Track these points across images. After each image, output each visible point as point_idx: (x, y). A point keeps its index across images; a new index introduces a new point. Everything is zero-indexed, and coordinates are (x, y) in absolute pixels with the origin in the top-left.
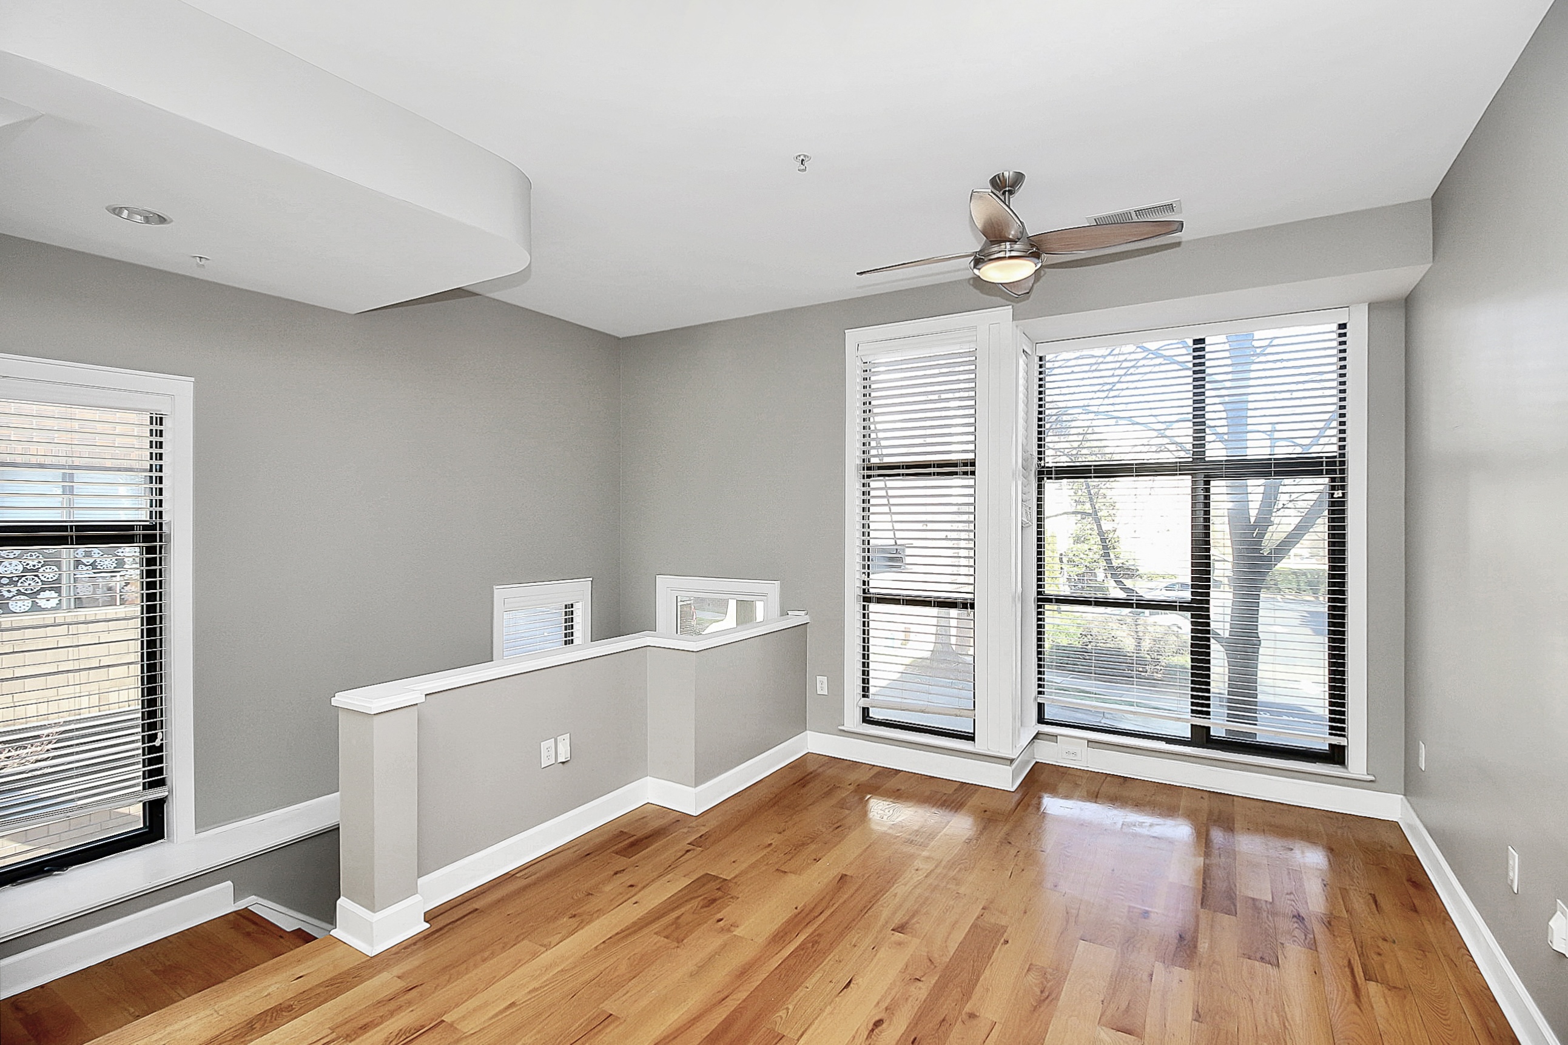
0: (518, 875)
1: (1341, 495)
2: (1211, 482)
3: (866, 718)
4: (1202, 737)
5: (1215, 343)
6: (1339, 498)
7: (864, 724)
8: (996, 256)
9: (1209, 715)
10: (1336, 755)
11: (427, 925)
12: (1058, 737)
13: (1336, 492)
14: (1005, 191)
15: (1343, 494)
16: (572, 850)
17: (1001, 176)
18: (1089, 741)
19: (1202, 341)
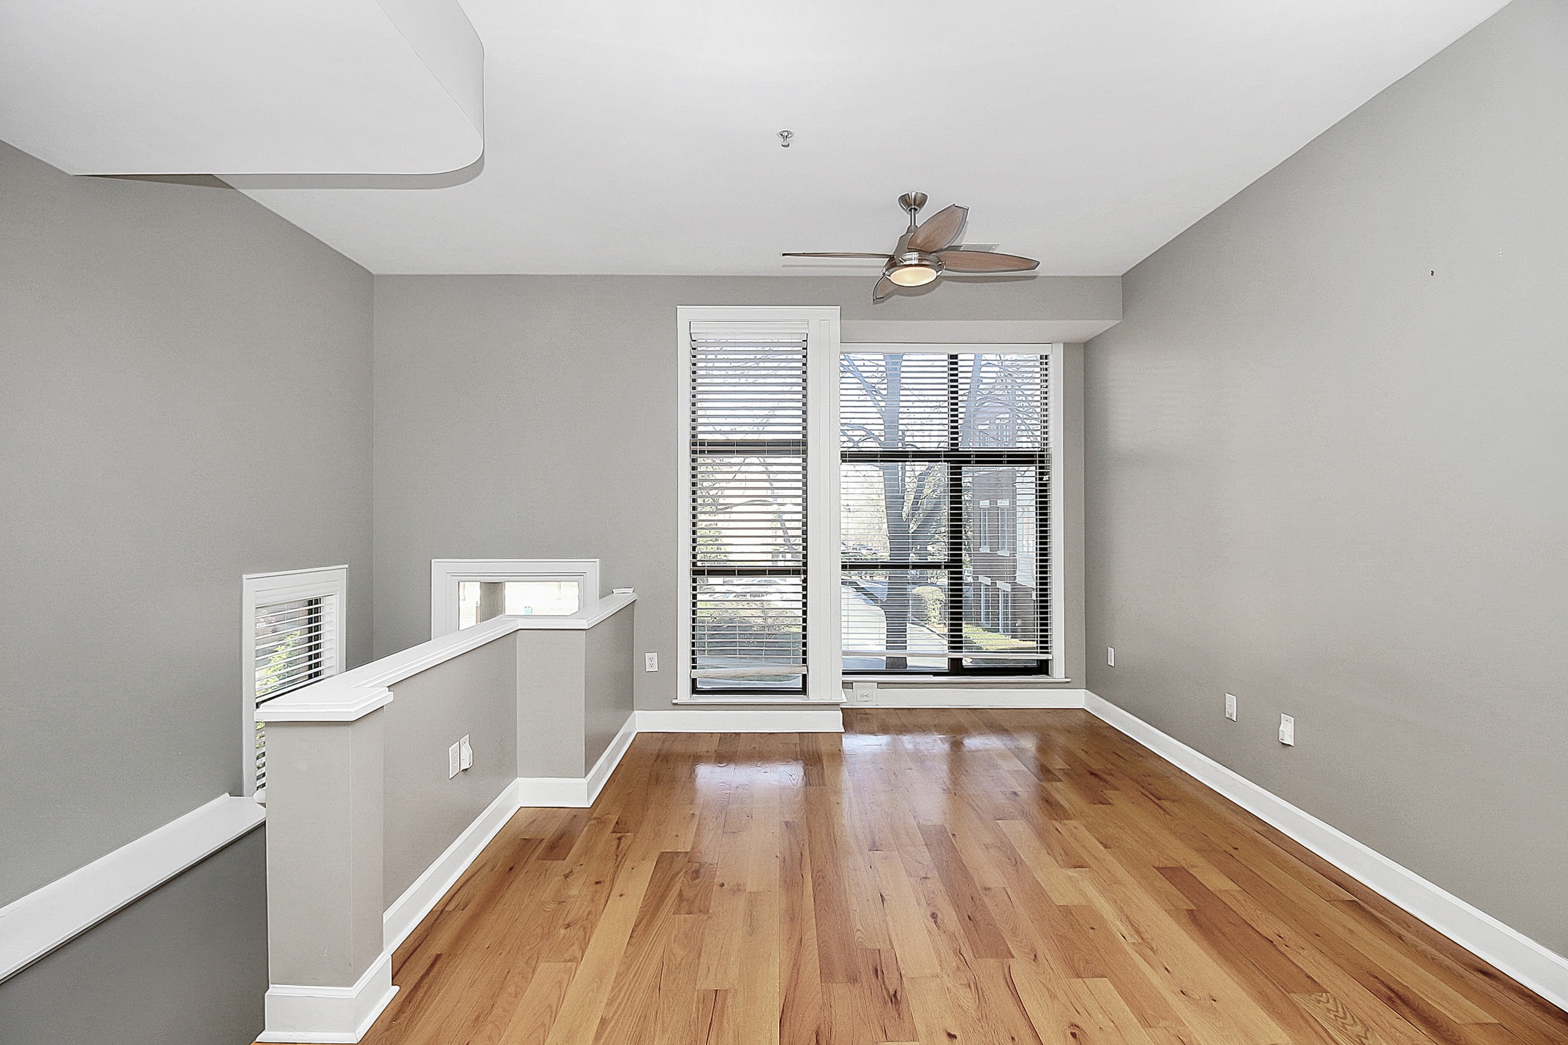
0: (449, 908)
1: (1047, 479)
2: (963, 468)
3: (695, 690)
4: (956, 668)
5: (966, 359)
6: (1047, 481)
7: (694, 695)
8: (907, 263)
9: (962, 649)
10: (1043, 668)
11: (397, 988)
12: (854, 683)
13: (1045, 477)
14: (911, 209)
15: (1049, 477)
16: (488, 868)
17: (910, 194)
18: (878, 683)
19: (956, 357)
